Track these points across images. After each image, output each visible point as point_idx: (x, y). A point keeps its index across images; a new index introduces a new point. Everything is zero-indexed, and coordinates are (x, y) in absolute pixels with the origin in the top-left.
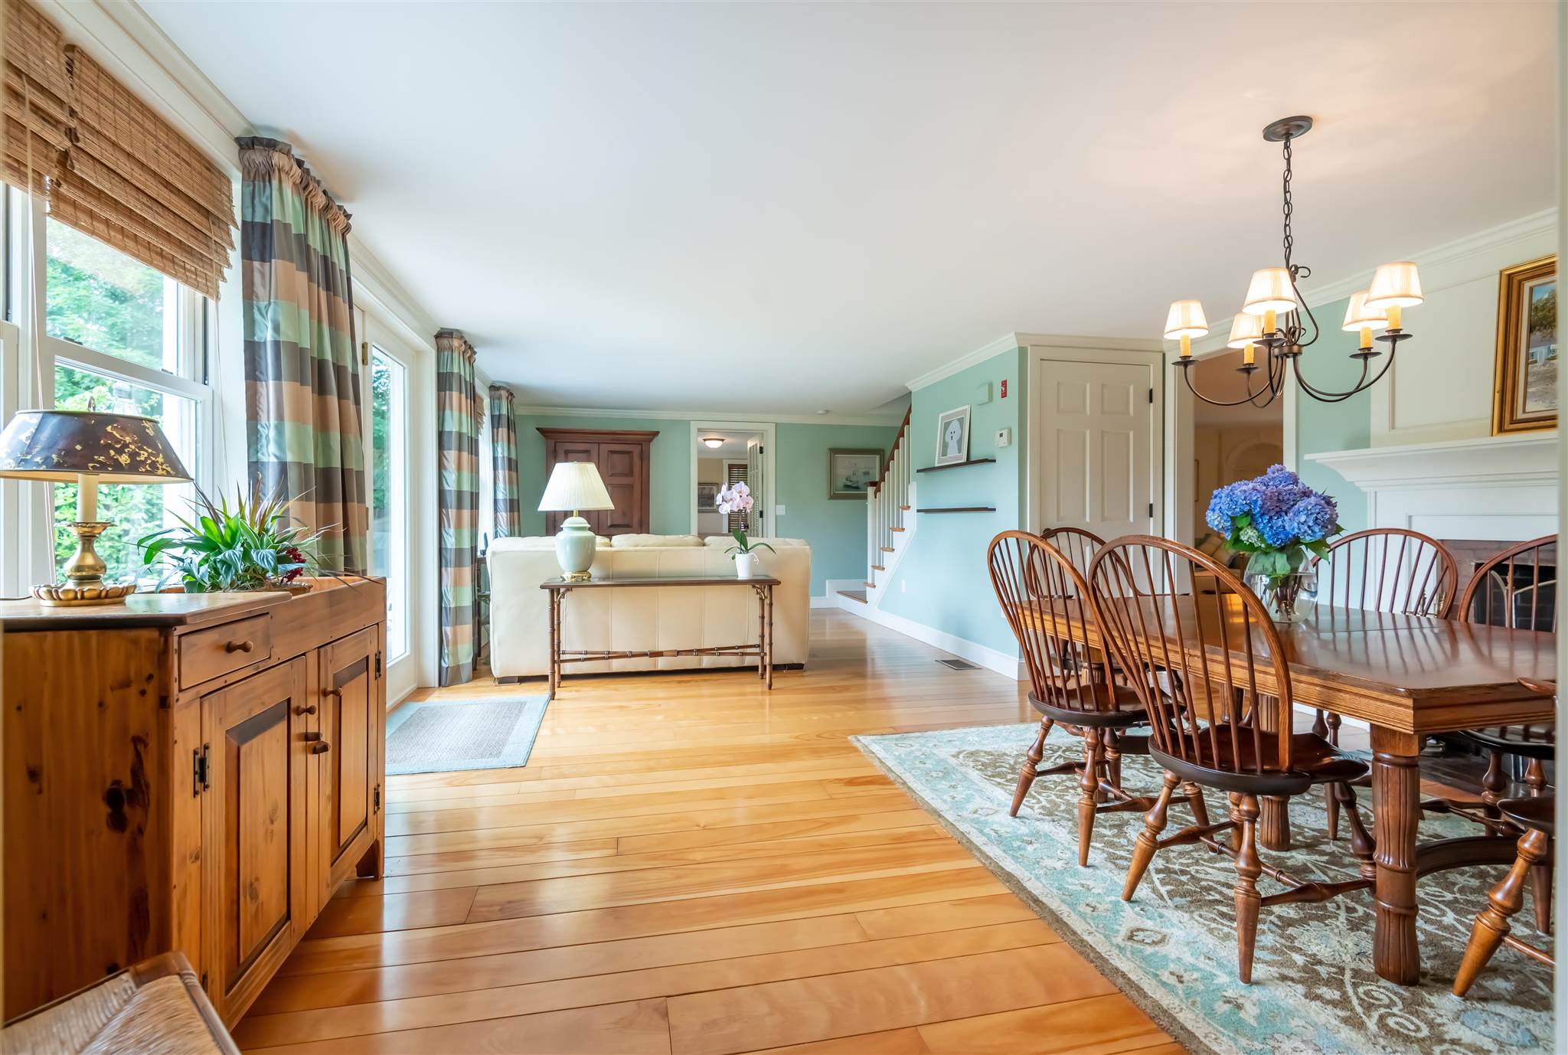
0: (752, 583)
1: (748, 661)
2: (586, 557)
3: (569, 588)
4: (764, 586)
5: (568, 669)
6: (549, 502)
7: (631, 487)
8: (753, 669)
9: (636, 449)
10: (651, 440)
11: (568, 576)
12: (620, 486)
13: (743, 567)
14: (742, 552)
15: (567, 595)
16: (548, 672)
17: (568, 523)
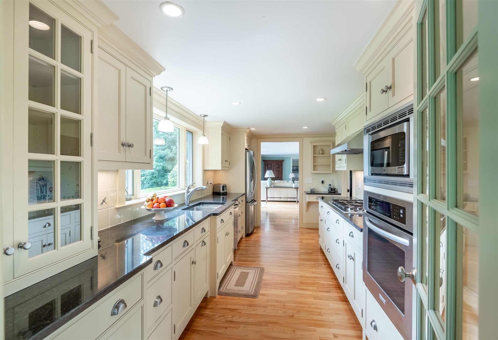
0: (295, 188)
1: (295, 200)
2: (271, 184)
3: (269, 188)
4: (297, 188)
5: (269, 199)
6: (266, 176)
7: (279, 170)
8: (296, 201)
9: (280, 163)
10: (283, 162)
11: (269, 186)
12: (277, 170)
13: (294, 186)
14: (293, 183)
15: (269, 189)
16: (266, 200)
17: (268, 179)
